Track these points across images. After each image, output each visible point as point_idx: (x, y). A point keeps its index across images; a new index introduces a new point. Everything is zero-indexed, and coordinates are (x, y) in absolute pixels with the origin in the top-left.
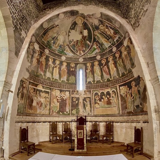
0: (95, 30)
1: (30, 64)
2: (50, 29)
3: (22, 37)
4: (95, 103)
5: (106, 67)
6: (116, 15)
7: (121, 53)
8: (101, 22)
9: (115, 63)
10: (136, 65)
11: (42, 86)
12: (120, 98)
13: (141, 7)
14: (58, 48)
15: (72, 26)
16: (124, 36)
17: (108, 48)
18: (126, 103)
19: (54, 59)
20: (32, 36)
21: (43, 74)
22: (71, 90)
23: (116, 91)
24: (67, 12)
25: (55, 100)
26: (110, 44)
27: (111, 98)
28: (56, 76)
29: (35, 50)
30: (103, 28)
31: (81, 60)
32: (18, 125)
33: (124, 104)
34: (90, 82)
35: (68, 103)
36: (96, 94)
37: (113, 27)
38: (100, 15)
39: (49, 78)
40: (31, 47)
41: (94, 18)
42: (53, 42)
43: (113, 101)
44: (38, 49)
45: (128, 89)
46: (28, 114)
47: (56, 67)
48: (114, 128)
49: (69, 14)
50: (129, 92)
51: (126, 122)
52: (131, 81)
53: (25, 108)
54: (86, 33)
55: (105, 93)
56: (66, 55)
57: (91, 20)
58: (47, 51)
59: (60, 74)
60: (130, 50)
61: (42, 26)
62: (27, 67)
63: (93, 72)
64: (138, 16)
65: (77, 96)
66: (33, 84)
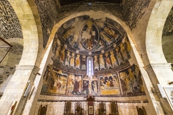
0: (101, 32)
1: (54, 55)
2: (68, 30)
3: (48, 34)
4: (101, 85)
5: (108, 58)
6: (117, 19)
7: (120, 48)
8: (106, 25)
9: (115, 56)
10: (132, 57)
11: (62, 71)
12: (120, 81)
13: (139, 11)
14: (74, 44)
15: (84, 28)
16: (122, 35)
17: (110, 45)
18: (125, 85)
19: (71, 52)
20: (56, 34)
21: (63, 62)
22: (83, 75)
23: (116, 76)
24: (81, 16)
25: (71, 83)
26: (111, 42)
27: (113, 82)
28: (72, 64)
29: (58, 44)
30: (107, 30)
31: (90, 53)
32: (39, 103)
33: (124, 86)
34: (96, 70)
35: (80, 85)
36: (101, 78)
37: (114, 29)
38: (105, 20)
39: (67, 66)
40: (55, 42)
41: (101, 22)
42: (70, 39)
43: (115, 84)
44: (60, 44)
45: (126, 74)
46: (49, 94)
47: (72, 58)
48: (118, 108)
49: (82, 19)
50: (127, 77)
51: (128, 102)
52: (128, 69)
53: (48, 88)
54: (94, 33)
55: (108, 78)
56: (79, 49)
57: (98, 24)
58: (66, 46)
59: (75, 63)
60: (127, 46)
61: (63, 27)
62: (52, 57)
63: (99, 62)
64: (136, 19)
65: (87, 80)
66: (56, 70)
